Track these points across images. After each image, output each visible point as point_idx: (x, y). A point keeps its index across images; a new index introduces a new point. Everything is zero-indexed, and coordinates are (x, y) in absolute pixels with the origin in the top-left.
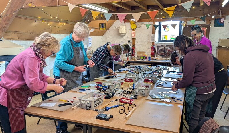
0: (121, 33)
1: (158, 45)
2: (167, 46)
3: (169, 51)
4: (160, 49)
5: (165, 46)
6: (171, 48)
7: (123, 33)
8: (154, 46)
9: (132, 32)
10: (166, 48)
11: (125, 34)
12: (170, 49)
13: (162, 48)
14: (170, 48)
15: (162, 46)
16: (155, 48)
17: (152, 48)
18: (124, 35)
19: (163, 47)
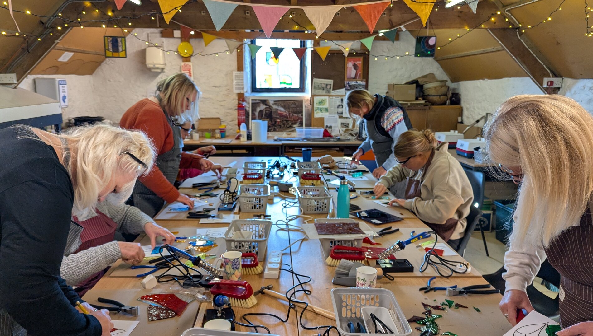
0: (151, 66)
1: (252, 100)
2: (276, 102)
3: (281, 115)
4: (258, 109)
5: (271, 103)
6: (284, 107)
7: (157, 66)
8: (244, 104)
9: (183, 64)
10: (275, 107)
11: (163, 69)
12: (282, 109)
13: (262, 107)
14: (282, 106)
15: (264, 102)
16: (247, 109)
17: (240, 108)
18: (160, 73)
19: (266, 105)
